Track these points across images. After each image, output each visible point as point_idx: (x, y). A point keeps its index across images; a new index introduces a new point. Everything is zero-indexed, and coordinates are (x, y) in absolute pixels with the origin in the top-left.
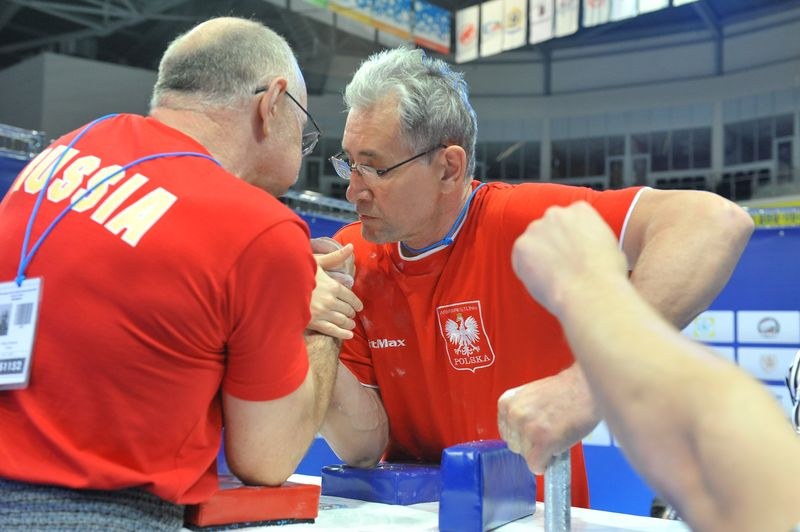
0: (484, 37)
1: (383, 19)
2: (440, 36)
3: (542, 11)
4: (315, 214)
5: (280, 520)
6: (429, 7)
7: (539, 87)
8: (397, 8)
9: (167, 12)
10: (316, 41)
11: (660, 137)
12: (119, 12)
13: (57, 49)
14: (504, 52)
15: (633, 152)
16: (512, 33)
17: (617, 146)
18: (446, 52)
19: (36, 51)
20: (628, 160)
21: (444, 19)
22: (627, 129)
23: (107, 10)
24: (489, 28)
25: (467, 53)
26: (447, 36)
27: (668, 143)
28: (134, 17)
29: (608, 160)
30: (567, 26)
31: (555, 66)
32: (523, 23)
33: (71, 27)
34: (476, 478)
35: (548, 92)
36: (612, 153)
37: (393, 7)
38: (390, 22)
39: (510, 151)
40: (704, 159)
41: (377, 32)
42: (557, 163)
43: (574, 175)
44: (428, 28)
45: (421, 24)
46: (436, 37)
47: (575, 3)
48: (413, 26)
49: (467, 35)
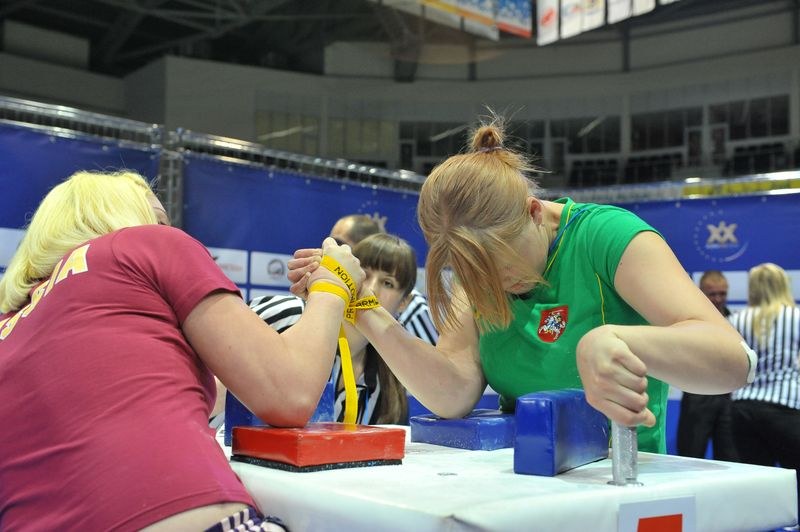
0: (565, 19)
1: (468, 7)
2: (522, 21)
4: (406, 191)
5: (370, 461)
7: (616, 62)
9: (272, 12)
10: (406, 31)
11: (738, 106)
12: (230, 16)
13: (177, 52)
14: (583, 34)
15: (711, 122)
16: (591, 13)
17: (695, 117)
18: (529, 35)
19: (159, 54)
20: (706, 130)
21: (526, 5)
22: (705, 101)
23: (219, 14)
24: (569, 10)
25: (547, 35)
26: (528, 20)
27: (746, 111)
28: (242, 19)
29: (687, 130)
30: (644, 4)
31: (634, 45)
32: (601, 4)
33: (190, 31)
34: (547, 423)
35: (626, 68)
36: (690, 124)
38: (475, 10)
39: (591, 126)
40: (782, 126)
41: (462, 20)
42: (637, 136)
43: (657, 142)
44: (510, 14)
45: (504, 10)
46: (518, 22)
48: (496, 13)
49: (547, 18)
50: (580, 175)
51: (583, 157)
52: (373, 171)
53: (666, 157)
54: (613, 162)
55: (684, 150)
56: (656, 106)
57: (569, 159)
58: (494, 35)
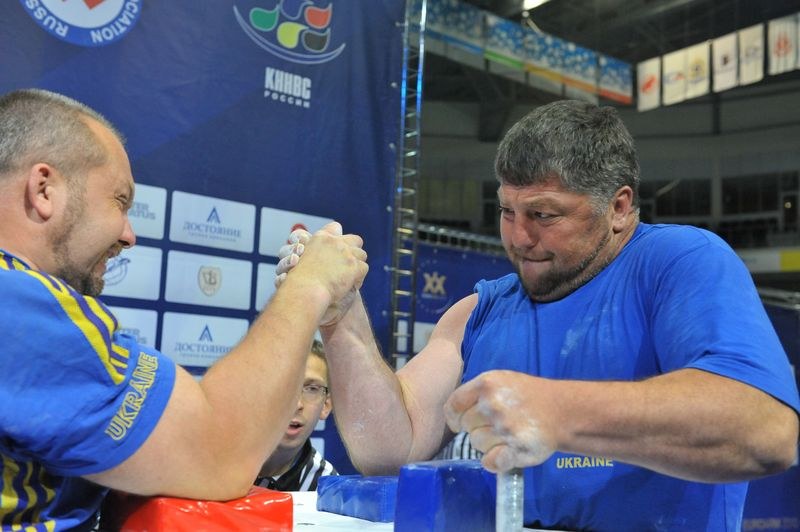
0: (668, 88)
1: (573, 75)
3: (725, 61)
6: (613, 61)
7: (708, 127)
8: (584, 64)
14: (686, 101)
18: (629, 101)
21: (627, 72)
26: (629, 88)
29: (782, 196)
30: (752, 73)
31: (725, 107)
32: (706, 73)
35: (717, 131)
36: (786, 189)
37: (580, 63)
38: (578, 78)
39: (668, 187)
42: (728, 199)
43: (746, 211)
44: (611, 81)
45: (606, 78)
46: (618, 89)
47: (760, 53)
48: (598, 80)
49: (648, 85)
52: (442, 231)
53: (760, 222)
55: (779, 215)
56: (749, 169)
58: (594, 101)
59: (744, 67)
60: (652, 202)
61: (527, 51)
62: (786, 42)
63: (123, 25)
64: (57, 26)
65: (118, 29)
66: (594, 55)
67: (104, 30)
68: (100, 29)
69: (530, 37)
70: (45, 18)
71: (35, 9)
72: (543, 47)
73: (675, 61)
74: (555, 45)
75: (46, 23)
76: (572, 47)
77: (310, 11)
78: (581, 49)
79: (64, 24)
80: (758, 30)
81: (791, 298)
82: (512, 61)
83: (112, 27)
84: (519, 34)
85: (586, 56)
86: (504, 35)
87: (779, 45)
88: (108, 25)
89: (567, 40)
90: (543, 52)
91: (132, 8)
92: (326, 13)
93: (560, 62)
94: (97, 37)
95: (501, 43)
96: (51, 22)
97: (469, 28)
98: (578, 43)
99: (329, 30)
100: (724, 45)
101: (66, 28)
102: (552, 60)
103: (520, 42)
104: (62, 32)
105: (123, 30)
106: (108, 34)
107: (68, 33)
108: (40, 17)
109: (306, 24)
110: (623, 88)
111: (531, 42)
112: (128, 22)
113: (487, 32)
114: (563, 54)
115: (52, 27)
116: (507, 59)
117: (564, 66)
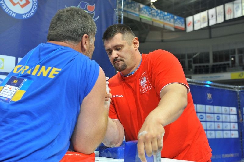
1: (166, 22)
3: (212, 16)
6: (178, 17)
7: (208, 36)
8: (170, 18)
15: (238, 53)
16: (203, 23)
17: (234, 52)
18: (184, 29)
20: (237, 56)
21: (183, 20)
22: (237, 47)
24: (196, 22)
25: (190, 29)
26: (184, 25)
30: (220, 20)
31: (213, 30)
32: (207, 20)
35: (210, 37)
36: (232, 54)
37: (169, 18)
38: (168, 23)
39: (197, 54)
42: (215, 58)
43: (220, 61)
44: (178, 23)
45: (177, 22)
46: (180, 26)
47: (223, 13)
48: (174, 23)
49: (189, 24)
50: (198, 70)
51: (198, 65)
53: (224, 64)
54: (207, 66)
55: (230, 62)
56: (221, 49)
57: (194, 65)
58: (173, 30)
59: (218, 18)
60: (192, 59)
61: (153, 15)
62: (230, 10)
63: (32, 12)
64: (12, 14)
65: (31, 14)
66: (173, 15)
67: (27, 14)
68: (25, 14)
69: (153, 11)
70: (8, 11)
71: (6, 9)
72: (157, 13)
73: (197, 17)
74: (161, 13)
75: (9, 13)
76: (166, 13)
77: (88, 6)
78: (169, 14)
79: (14, 13)
80: (222, 6)
81: (234, 87)
82: (148, 18)
83: (29, 13)
84: (150, 10)
85: (170, 16)
86: (145, 10)
87: (228, 11)
88: (28, 13)
89: (164, 11)
90: (157, 15)
91: (35, 7)
92: (93, 7)
93: (162, 18)
94: (24, 17)
95: (144, 13)
96: (10, 12)
97: (135, 8)
98: (168, 12)
99: (94, 12)
100: (212, 11)
101: (15, 14)
102: (160, 17)
103: (150, 12)
104: (14, 15)
105: (32, 14)
106: (28, 15)
107: (16, 15)
108: (7, 11)
109: (87, 11)
110: (182, 25)
111: (154, 12)
112: (34, 12)
113: (140, 9)
114: (163, 15)
115: (11, 14)
116: (147, 18)
117: (164, 19)
